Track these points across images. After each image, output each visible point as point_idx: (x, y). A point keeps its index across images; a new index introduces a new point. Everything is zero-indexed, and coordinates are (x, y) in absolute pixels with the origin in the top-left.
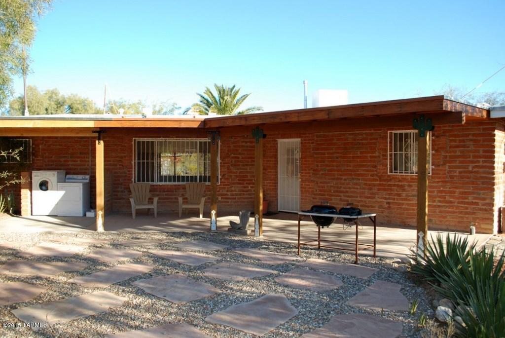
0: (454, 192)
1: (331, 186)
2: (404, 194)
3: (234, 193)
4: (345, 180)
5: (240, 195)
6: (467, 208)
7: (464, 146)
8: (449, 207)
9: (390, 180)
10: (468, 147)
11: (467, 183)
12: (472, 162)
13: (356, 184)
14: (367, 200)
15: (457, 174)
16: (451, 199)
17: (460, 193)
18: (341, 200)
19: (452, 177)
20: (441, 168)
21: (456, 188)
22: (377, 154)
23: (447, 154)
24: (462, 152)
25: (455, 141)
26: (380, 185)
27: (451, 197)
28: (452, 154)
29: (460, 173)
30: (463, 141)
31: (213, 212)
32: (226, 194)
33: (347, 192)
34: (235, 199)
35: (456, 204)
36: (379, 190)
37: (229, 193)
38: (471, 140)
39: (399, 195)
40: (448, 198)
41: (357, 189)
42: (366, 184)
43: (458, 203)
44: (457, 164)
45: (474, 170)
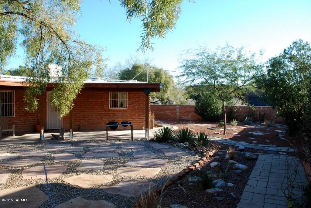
0: (136, 115)
1: (80, 115)
2: (116, 117)
3: (22, 121)
4: (88, 112)
5: (25, 122)
6: (140, 121)
7: (139, 97)
8: (134, 121)
9: (110, 111)
11: (140, 111)
12: (142, 103)
13: (94, 113)
14: (99, 120)
15: (137, 108)
16: (135, 118)
17: (138, 115)
18: (86, 121)
19: (135, 109)
20: (131, 106)
21: (136, 113)
22: (104, 100)
23: (133, 100)
24: (139, 99)
25: (136, 95)
26: (105, 113)
27: (135, 117)
28: (135, 100)
29: (138, 107)
30: (139, 95)
31: (42, 131)
32: (18, 123)
33: (89, 117)
34: (22, 125)
36: (104, 115)
37: (19, 122)
38: (141, 95)
39: (114, 117)
40: (133, 117)
41: (94, 115)
42: (98, 113)
43: (137, 119)
44: (137, 104)
45: (143, 106)
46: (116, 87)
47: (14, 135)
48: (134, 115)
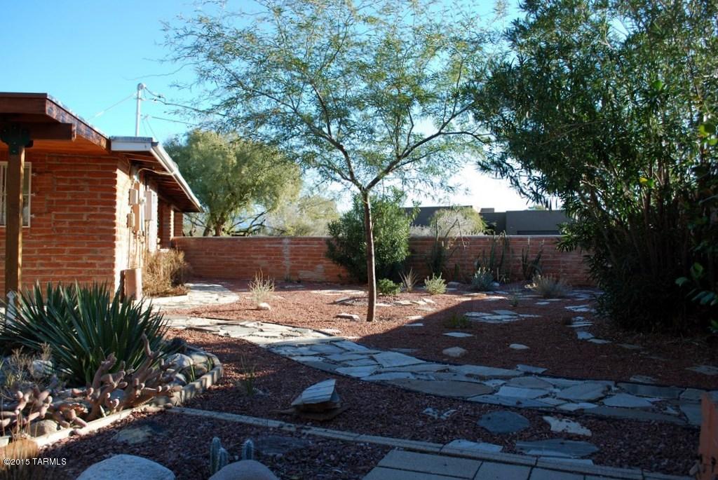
0: (63, 251)
6: (80, 272)
7: (77, 188)
8: (56, 272)
10: (82, 190)
11: (80, 238)
12: (87, 209)
15: (67, 226)
16: (60, 261)
17: (72, 252)
19: (59, 230)
20: (44, 217)
21: (65, 245)
23: (54, 199)
24: (74, 196)
25: (64, 180)
27: (58, 257)
28: (61, 198)
29: (71, 223)
30: (75, 181)
35: (65, 267)
38: (86, 180)
40: (54, 260)
43: (68, 265)
44: (67, 213)
45: (90, 220)
48: (58, 251)
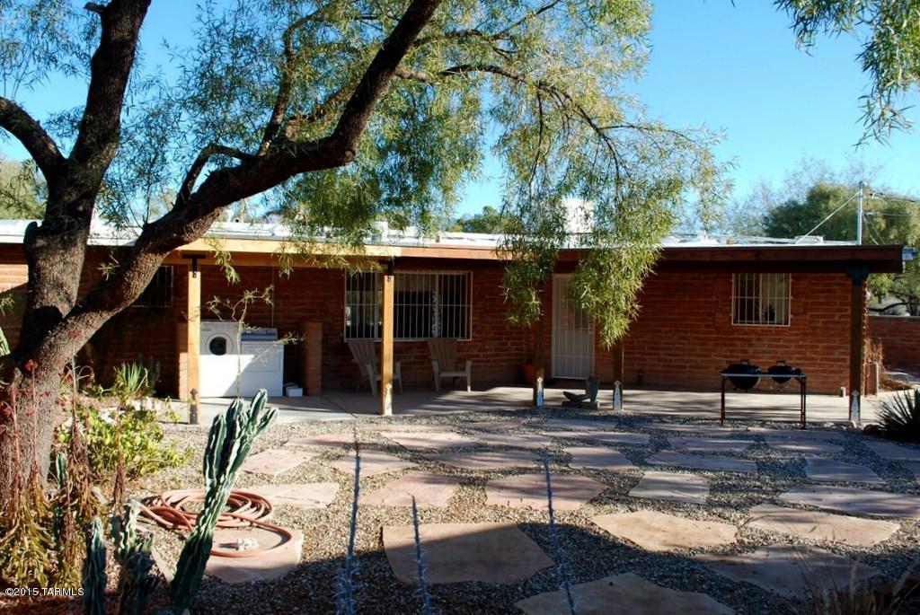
0: (817, 347)
1: (644, 342)
2: (751, 351)
3: (489, 353)
4: (666, 332)
5: (497, 355)
6: (832, 366)
7: (830, 291)
8: (810, 365)
9: (733, 332)
10: (834, 293)
11: (833, 336)
12: (839, 310)
13: (684, 338)
14: (699, 359)
15: (820, 325)
16: (814, 356)
17: (825, 348)
18: (659, 360)
19: (814, 328)
20: (801, 317)
21: (819, 341)
22: (714, 299)
23: (809, 301)
24: (826, 298)
25: (818, 285)
26: (717, 339)
27: (812, 352)
28: (815, 300)
29: (824, 323)
30: (828, 285)
31: (540, 380)
32: (478, 356)
33: (669, 349)
34: (489, 362)
35: (819, 361)
36: (715, 345)
37: (481, 354)
38: (837, 284)
39: (745, 352)
40: (808, 355)
41: (684, 344)
42: (698, 338)
43: (822, 360)
44: (820, 313)
45: (843, 320)
46: (754, 259)
47: (469, 388)
48: (812, 347)
